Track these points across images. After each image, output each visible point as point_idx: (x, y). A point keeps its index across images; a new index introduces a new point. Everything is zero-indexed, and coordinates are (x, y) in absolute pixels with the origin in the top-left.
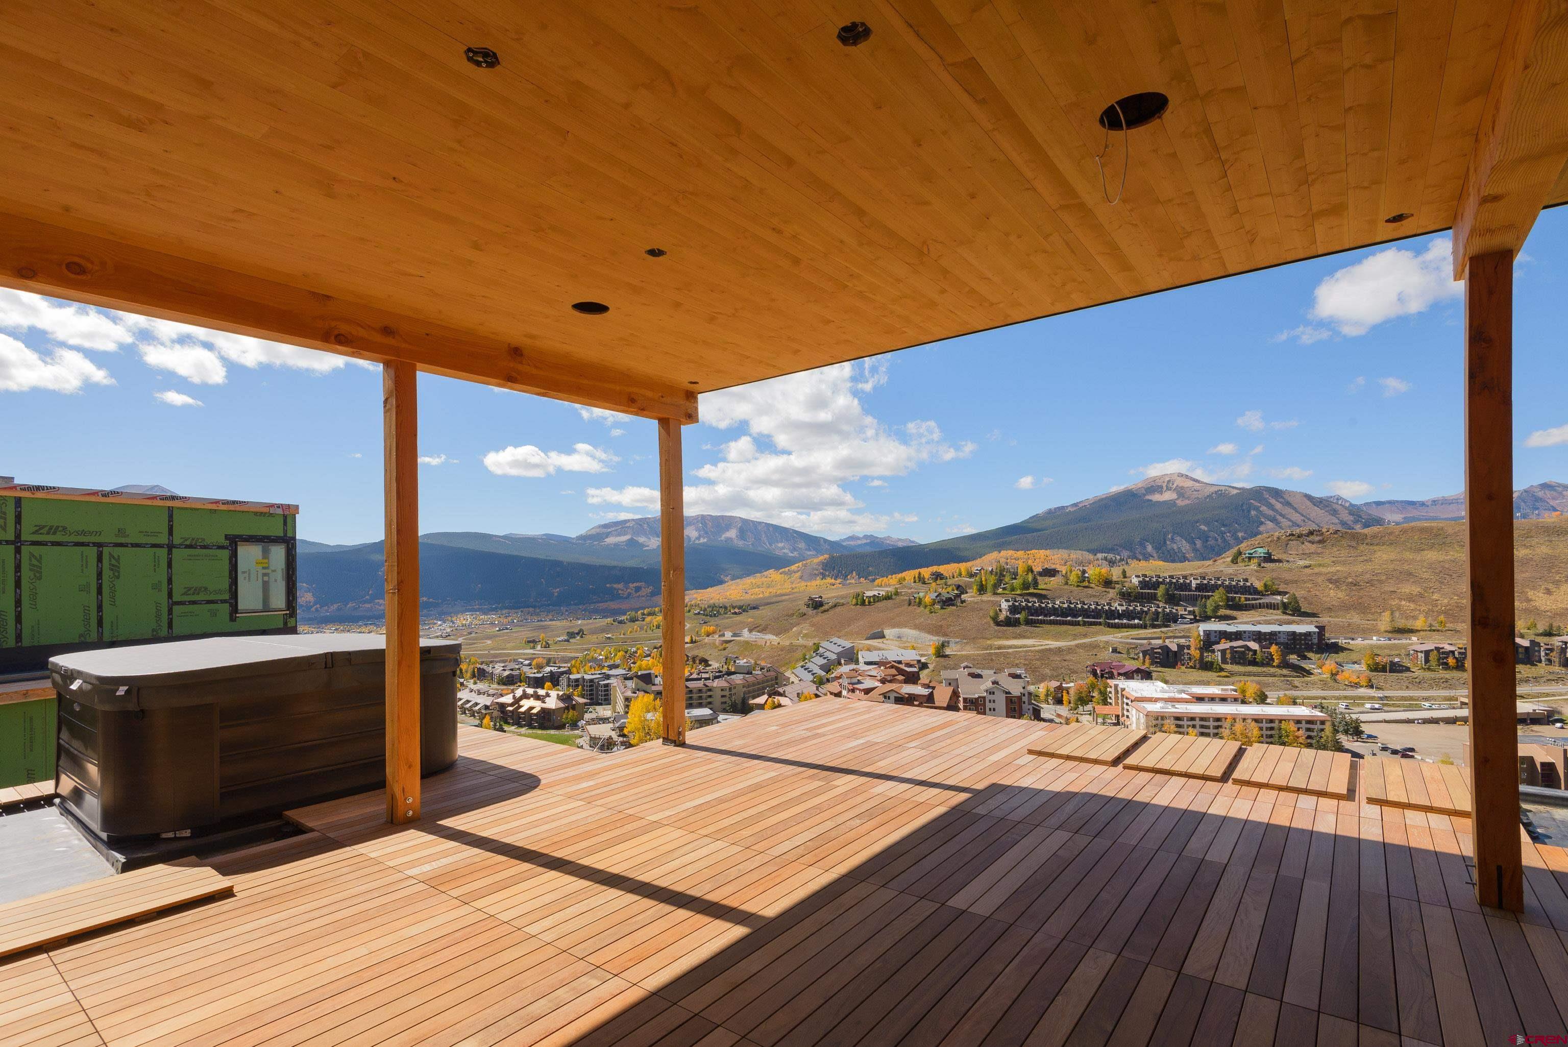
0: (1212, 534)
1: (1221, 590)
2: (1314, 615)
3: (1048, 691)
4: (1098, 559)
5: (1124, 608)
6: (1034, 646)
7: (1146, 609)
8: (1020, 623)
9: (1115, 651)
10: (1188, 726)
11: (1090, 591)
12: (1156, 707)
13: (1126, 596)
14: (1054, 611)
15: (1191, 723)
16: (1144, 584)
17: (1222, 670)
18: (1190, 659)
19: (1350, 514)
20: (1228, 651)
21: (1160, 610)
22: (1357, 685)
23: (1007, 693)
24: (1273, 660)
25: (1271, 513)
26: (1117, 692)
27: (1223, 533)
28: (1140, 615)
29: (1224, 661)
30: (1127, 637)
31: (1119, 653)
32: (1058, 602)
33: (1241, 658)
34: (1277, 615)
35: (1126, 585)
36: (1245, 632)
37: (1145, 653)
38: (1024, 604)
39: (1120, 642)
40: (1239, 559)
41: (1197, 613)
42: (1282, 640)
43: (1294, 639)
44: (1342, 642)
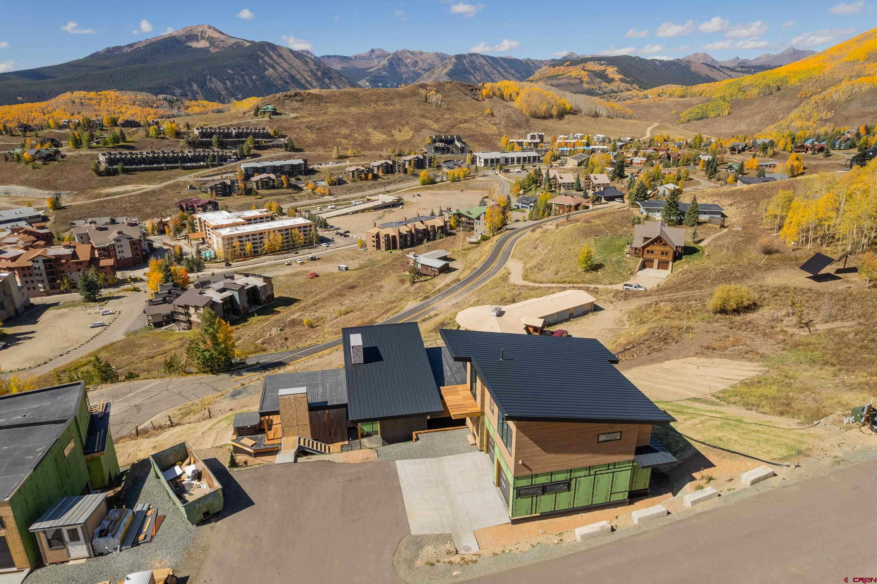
0: (236, 76)
1: (251, 137)
2: (301, 150)
3: (153, 226)
4: (159, 100)
5: (192, 154)
6: (134, 191)
7: (206, 154)
8: (118, 173)
9: (191, 187)
10: (246, 241)
11: (166, 142)
12: (226, 232)
13: (193, 144)
14: (143, 161)
15: (247, 238)
16: (203, 135)
17: (257, 194)
18: (239, 189)
19: (315, 64)
20: (259, 182)
21: (216, 154)
22: (323, 195)
23: (130, 239)
24: (283, 184)
25: (271, 62)
26: (200, 223)
27: (243, 76)
28: (203, 158)
29: (258, 188)
30: (197, 176)
31: (195, 188)
32: (145, 153)
33: (266, 184)
34: (282, 152)
35: (191, 134)
36: (267, 167)
37: (212, 188)
38: (118, 156)
39: (194, 181)
40: (259, 113)
41: (238, 154)
42: (286, 170)
43: (292, 169)
44: (316, 167)
